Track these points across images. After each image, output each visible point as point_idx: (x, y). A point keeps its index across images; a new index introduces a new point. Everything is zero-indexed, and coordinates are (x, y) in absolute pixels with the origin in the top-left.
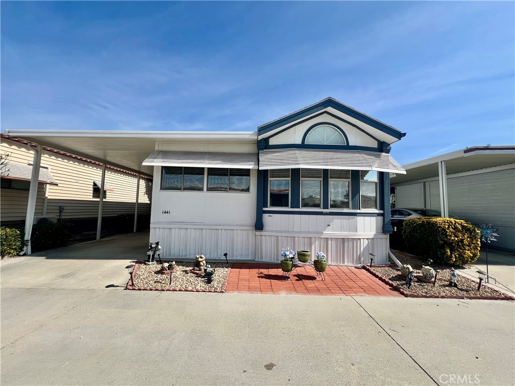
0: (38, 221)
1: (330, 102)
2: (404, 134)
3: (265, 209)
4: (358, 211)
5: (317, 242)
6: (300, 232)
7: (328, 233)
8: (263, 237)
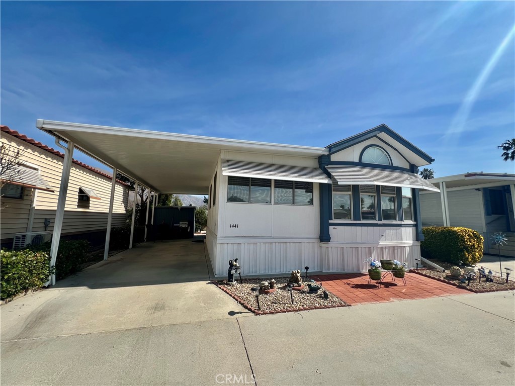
0: (33, 240)
1: (383, 128)
2: (434, 160)
3: (330, 221)
4: (403, 223)
5: (375, 252)
6: (362, 243)
7: (382, 242)
8: (330, 249)
